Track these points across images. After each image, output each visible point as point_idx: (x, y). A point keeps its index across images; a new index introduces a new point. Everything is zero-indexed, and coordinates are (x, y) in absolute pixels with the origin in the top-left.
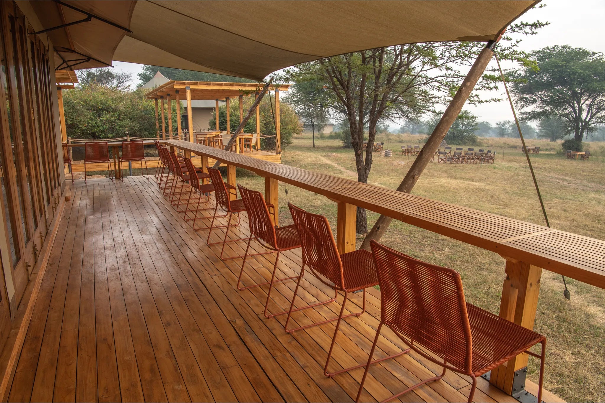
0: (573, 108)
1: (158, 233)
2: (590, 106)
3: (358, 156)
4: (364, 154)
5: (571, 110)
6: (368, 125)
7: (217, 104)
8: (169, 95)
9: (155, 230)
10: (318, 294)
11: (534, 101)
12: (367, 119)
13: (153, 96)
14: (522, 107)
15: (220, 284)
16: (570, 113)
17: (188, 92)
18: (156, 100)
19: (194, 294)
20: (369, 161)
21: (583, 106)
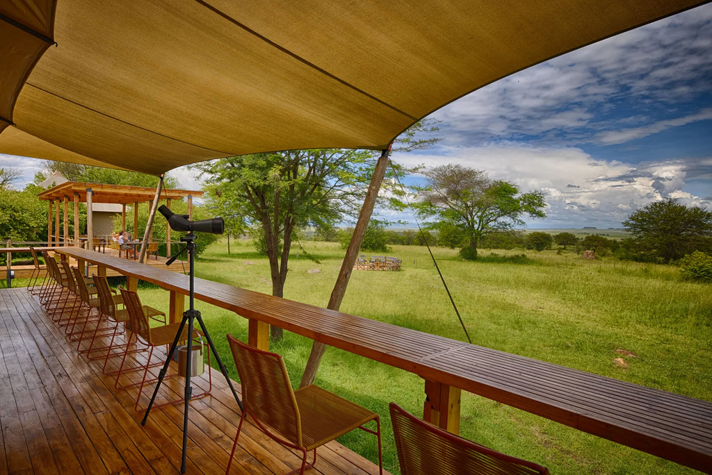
0: (467, 219)
1: (30, 361)
2: (481, 218)
3: (273, 264)
4: (279, 262)
5: (465, 221)
6: (283, 233)
7: (124, 209)
8: (66, 196)
9: (27, 356)
10: (225, 426)
11: (434, 213)
12: (282, 228)
13: (47, 197)
14: (424, 218)
15: (104, 424)
16: (465, 224)
17: (89, 194)
18: (52, 201)
19: (67, 441)
20: (285, 269)
21: (476, 218)
